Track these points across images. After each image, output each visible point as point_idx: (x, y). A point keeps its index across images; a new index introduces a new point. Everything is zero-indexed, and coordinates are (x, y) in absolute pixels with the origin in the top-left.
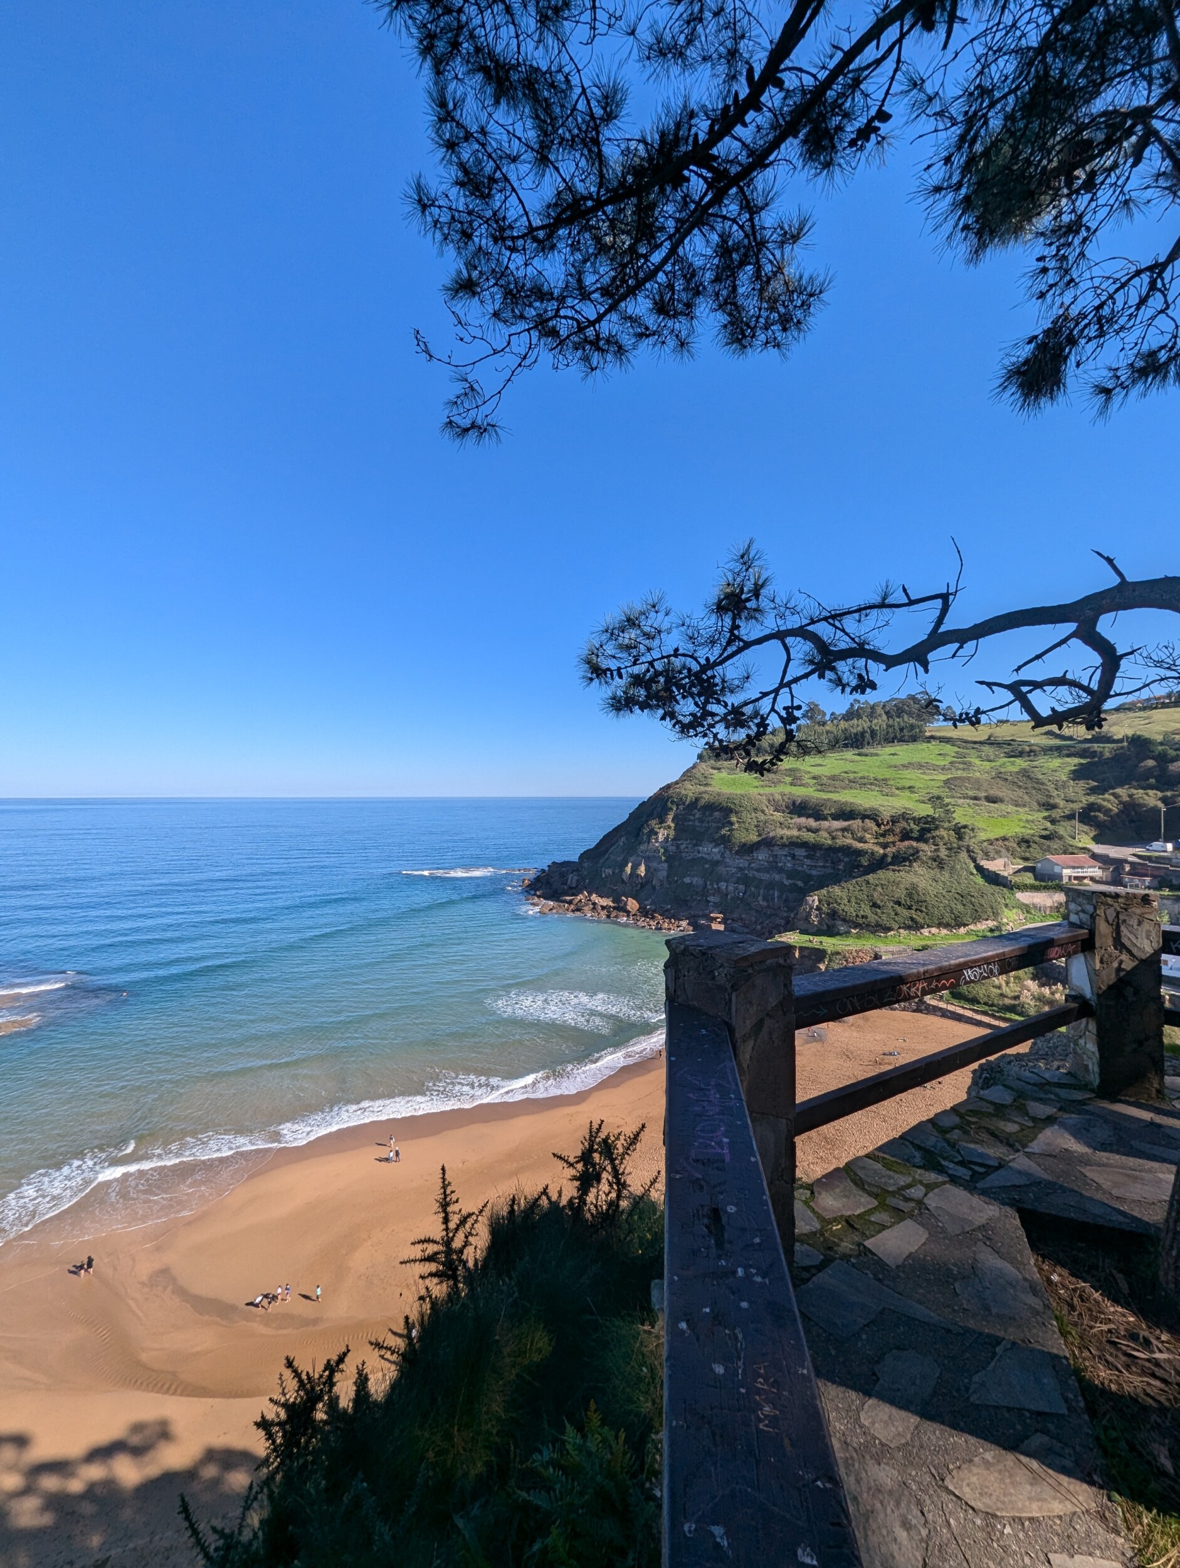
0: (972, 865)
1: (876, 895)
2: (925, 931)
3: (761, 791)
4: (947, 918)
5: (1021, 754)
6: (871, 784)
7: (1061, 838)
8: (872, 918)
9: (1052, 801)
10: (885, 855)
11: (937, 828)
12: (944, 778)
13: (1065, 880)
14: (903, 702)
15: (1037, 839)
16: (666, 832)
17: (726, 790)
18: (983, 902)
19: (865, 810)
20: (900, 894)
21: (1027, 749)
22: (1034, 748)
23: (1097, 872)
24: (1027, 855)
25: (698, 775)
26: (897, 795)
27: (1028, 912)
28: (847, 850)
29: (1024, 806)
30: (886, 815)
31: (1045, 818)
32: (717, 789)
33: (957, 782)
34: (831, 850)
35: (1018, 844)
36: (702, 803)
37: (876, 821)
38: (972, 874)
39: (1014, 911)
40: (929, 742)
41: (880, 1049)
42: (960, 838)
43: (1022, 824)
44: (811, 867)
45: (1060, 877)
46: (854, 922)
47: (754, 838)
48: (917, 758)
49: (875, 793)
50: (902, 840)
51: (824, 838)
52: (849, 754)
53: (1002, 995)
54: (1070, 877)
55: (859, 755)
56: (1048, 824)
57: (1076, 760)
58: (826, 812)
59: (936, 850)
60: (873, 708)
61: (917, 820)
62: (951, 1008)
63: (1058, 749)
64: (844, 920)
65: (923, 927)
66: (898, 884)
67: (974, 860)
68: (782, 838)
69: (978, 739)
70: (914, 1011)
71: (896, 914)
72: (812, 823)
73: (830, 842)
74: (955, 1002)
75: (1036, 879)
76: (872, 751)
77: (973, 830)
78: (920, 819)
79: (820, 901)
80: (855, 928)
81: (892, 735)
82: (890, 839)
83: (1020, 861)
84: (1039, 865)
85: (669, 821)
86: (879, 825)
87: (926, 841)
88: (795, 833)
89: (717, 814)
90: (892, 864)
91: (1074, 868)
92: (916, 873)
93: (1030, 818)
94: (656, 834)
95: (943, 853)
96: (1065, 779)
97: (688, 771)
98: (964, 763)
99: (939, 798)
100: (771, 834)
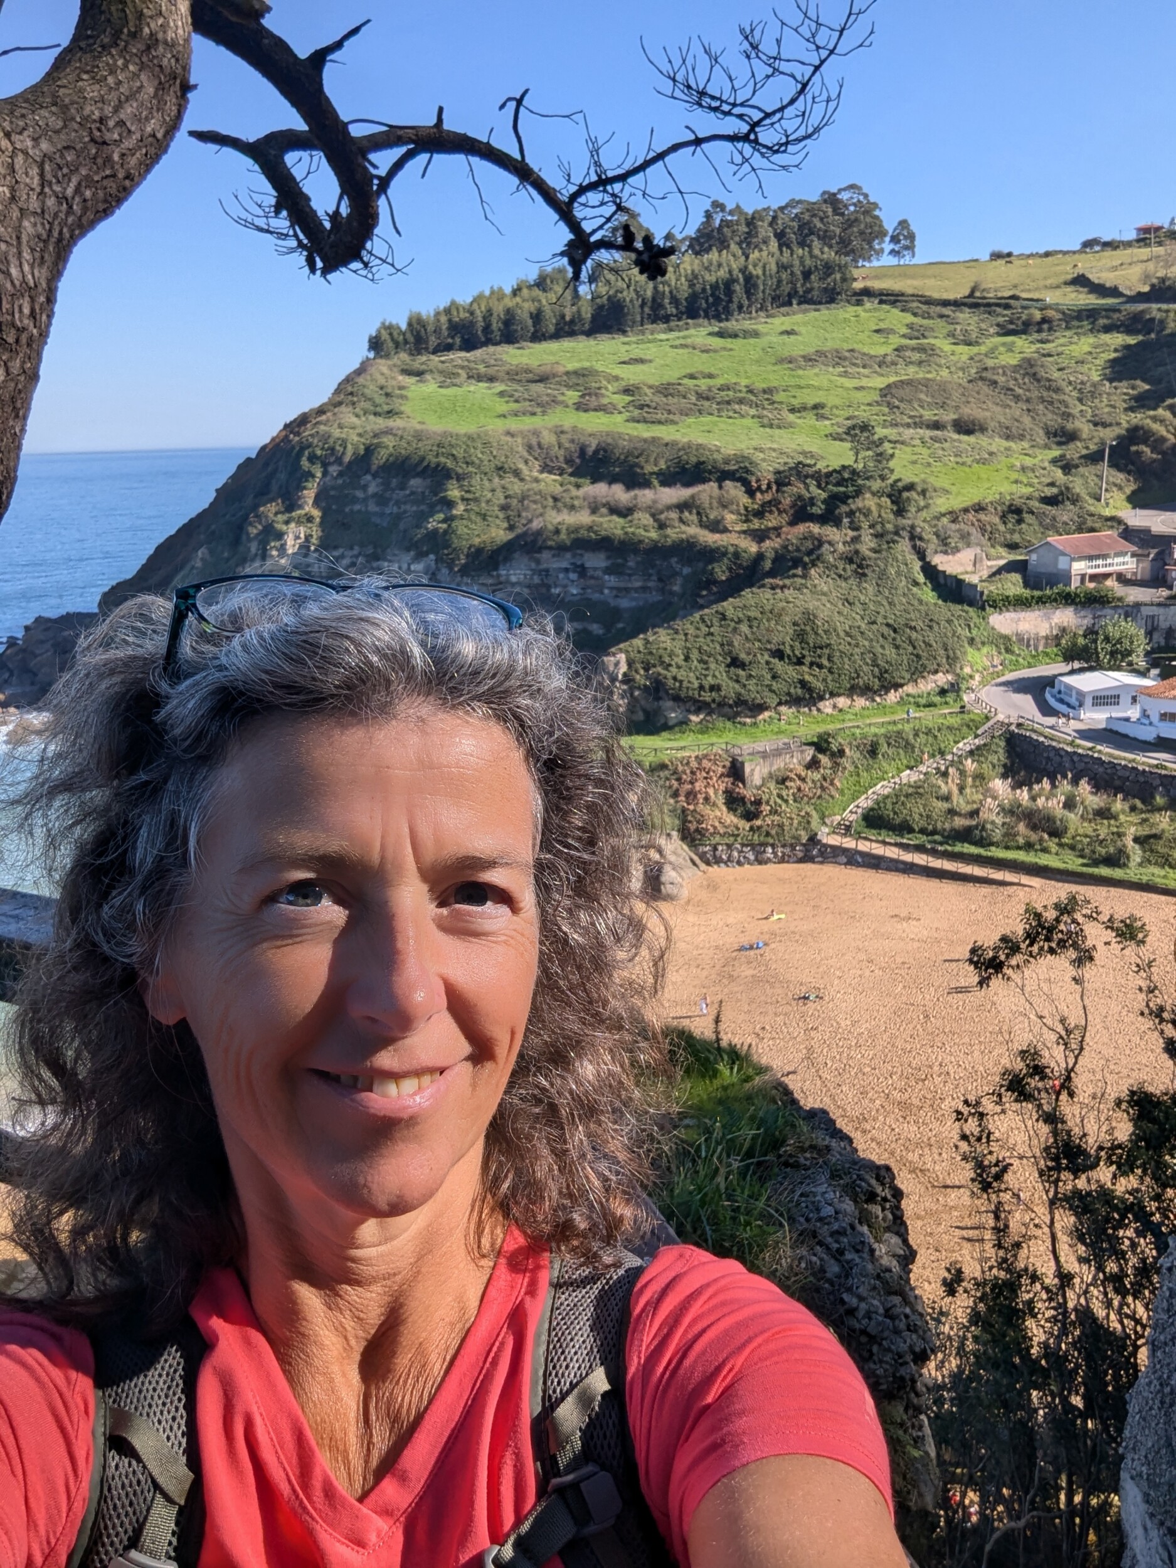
0: (917, 565)
1: (737, 641)
2: (826, 706)
3: (513, 424)
4: (867, 676)
5: (1024, 328)
6: (741, 401)
7: (1075, 500)
8: (730, 689)
9: (1070, 426)
10: (760, 556)
11: (858, 493)
12: (880, 382)
13: (1075, 583)
14: (812, 209)
15: (1035, 504)
16: (302, 531)
17: (435, 425)
18: (931, 640)
19: (727, 462)
20: (783, 635)
21: (1038, 315)
22: (1050, 313)
23: (1126, 564)
24: (1016, 538)
25: (371, 390)
26: (791, 425)
27: (1008, 650)
28: (688, 551)
29: (1022, 437)
30: (766, 470)
31: (1054, 461)
32: (414, 424)
33: (906, 392)
34: (657, 553)
35: (1003, 517)
36: (381, 457)
37: (745, 483)
38: (916, 583)
39: (985, 650)
40: (859, 303)
41: (733, 940)
42: (900, 512)
43: (1014, 476)
44: (621, 591)
45: (1066, 577)
46: (695, 701)
47: (499, 534)
48: (834, 340)
49: (748, 421)
50: (792, 523)
51: (644, 528)
52: (700, 333)
53: (952, 812)
54: (1083, 576)
55: (721, 334)
56: (1059, 473)
57: (1118, 339)
58: (649, 468)
59: (856, 540)
60: (751, 222)
61: (822, 478)
62: (864, 846)
63: (1091, 314)
64: (677, 699)
65: (821, 698)
66: (779, 616)
67: (921, 555)
68: (557, 532)
69: (951, 296)
70: (801, 861)
71: (774, 677)
72: (619, 494)
73: (653, 535)
74: (872, 834)
75: (1026, 584)
76: (747, 325)
77: (923, 492)
78: (829, 475)
79: (630, 663)
80: (697, 712)
81: (786, 288)
82: (772, 520)
83: (1002, 551)
84: (1034, 557)
85: (309, 507)
86: (751, 493)
87: (837, 523)
88: (584, 518)
89: (415, 483)
90: (772, 574)
91: (1091, 558)
92: (814, 591)
93: (1028, 462)
94: (280, 535)
95: (867, 543)
96: (1096, 377)
97: (348, 380)
98: (921, 349)
99: (865, 427)
100: (536, 525)
